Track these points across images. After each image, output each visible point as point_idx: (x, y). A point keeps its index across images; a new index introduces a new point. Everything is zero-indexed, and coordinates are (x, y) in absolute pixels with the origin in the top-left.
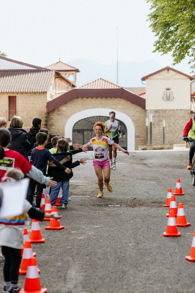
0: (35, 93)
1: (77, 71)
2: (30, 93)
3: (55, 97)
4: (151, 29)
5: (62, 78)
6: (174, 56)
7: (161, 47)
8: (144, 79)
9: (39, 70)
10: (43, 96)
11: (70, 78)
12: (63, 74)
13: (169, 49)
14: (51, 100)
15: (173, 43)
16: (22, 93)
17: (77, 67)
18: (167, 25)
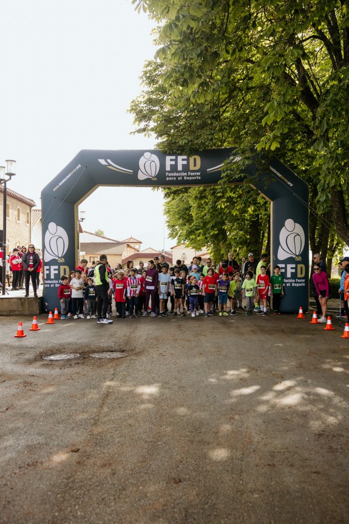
0: (116, 255)
1: (141, 243)
2: (114, 255)
3: (126, 257)
4: (167, 227)
5: (131, 247)
6: (178, 239)
7: (172, 236)
8: (172, 248)
9: (118, 243)
10: (120, 256)
11: (137, 246)
12: (132, 245)
13: (175, 237)
14: (124, 258)
15: (177, 234)
16: (110, 255)
17: (141, 241)
18: (173, 226)
